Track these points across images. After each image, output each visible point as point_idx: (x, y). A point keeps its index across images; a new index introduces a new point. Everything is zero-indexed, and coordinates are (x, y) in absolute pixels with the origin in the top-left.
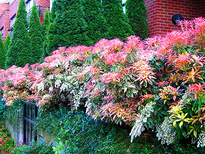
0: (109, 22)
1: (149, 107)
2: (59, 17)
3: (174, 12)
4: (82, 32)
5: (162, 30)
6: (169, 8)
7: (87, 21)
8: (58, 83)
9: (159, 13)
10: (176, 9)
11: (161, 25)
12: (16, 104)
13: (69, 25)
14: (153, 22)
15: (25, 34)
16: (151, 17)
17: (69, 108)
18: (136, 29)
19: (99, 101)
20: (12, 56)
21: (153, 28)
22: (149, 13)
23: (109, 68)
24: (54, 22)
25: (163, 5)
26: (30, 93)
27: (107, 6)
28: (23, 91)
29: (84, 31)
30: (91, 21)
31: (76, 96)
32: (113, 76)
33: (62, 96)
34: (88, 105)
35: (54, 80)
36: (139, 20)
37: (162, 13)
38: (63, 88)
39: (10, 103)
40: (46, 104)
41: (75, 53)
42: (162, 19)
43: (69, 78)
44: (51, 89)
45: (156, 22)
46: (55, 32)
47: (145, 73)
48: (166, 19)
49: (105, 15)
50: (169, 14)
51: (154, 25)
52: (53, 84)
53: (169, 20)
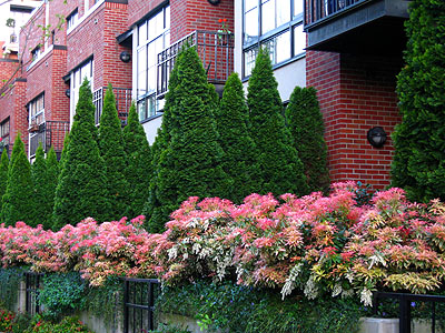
0: (259, 146)
1: (297, 267)
2: (177, 140)
3: (371, 123)
4: (214, 164)
5: (349, 156)
6: (361, 117)
7: (223, 146)
8: (196, 247)
9: (344, 126)
10: (374, 118)
11: (349, 146)
12: (110, 282)
13: (193, 154)
14: (335, 142)
15: (92, 153)
16: (332, 133)
17: (210, 280)
18: (305, 155)
19: (251, 267)
20: (68, 196)
21: (335, 152)
22: (328, 124)
23: (261, 232)
24: (170, 149)
25: (350, 111)
26: (132, 264)
27: (257, 117)
28: (120, 262)
29: (218, 163)
30: (230, 144)
31: (220, 264)
32: (265, 241)
33: (199, 266)
34: (240, 271)
35: (190, 245)
36: (310, 140)
37: (349, 126)
38: (204, 253)
39: (98, 281)
40: (176, 276)
41: (216, 209)
42: (349, 136)
43: (211, 241)
44: (186, 256)
45: (340, 141)
46: (172, 166)
47: (294, 238)
48: (357, 137)
49: (254, 134)
50: (362, 127)
51: (336, 147)
52: (189, 250)
53: (362, 137)
